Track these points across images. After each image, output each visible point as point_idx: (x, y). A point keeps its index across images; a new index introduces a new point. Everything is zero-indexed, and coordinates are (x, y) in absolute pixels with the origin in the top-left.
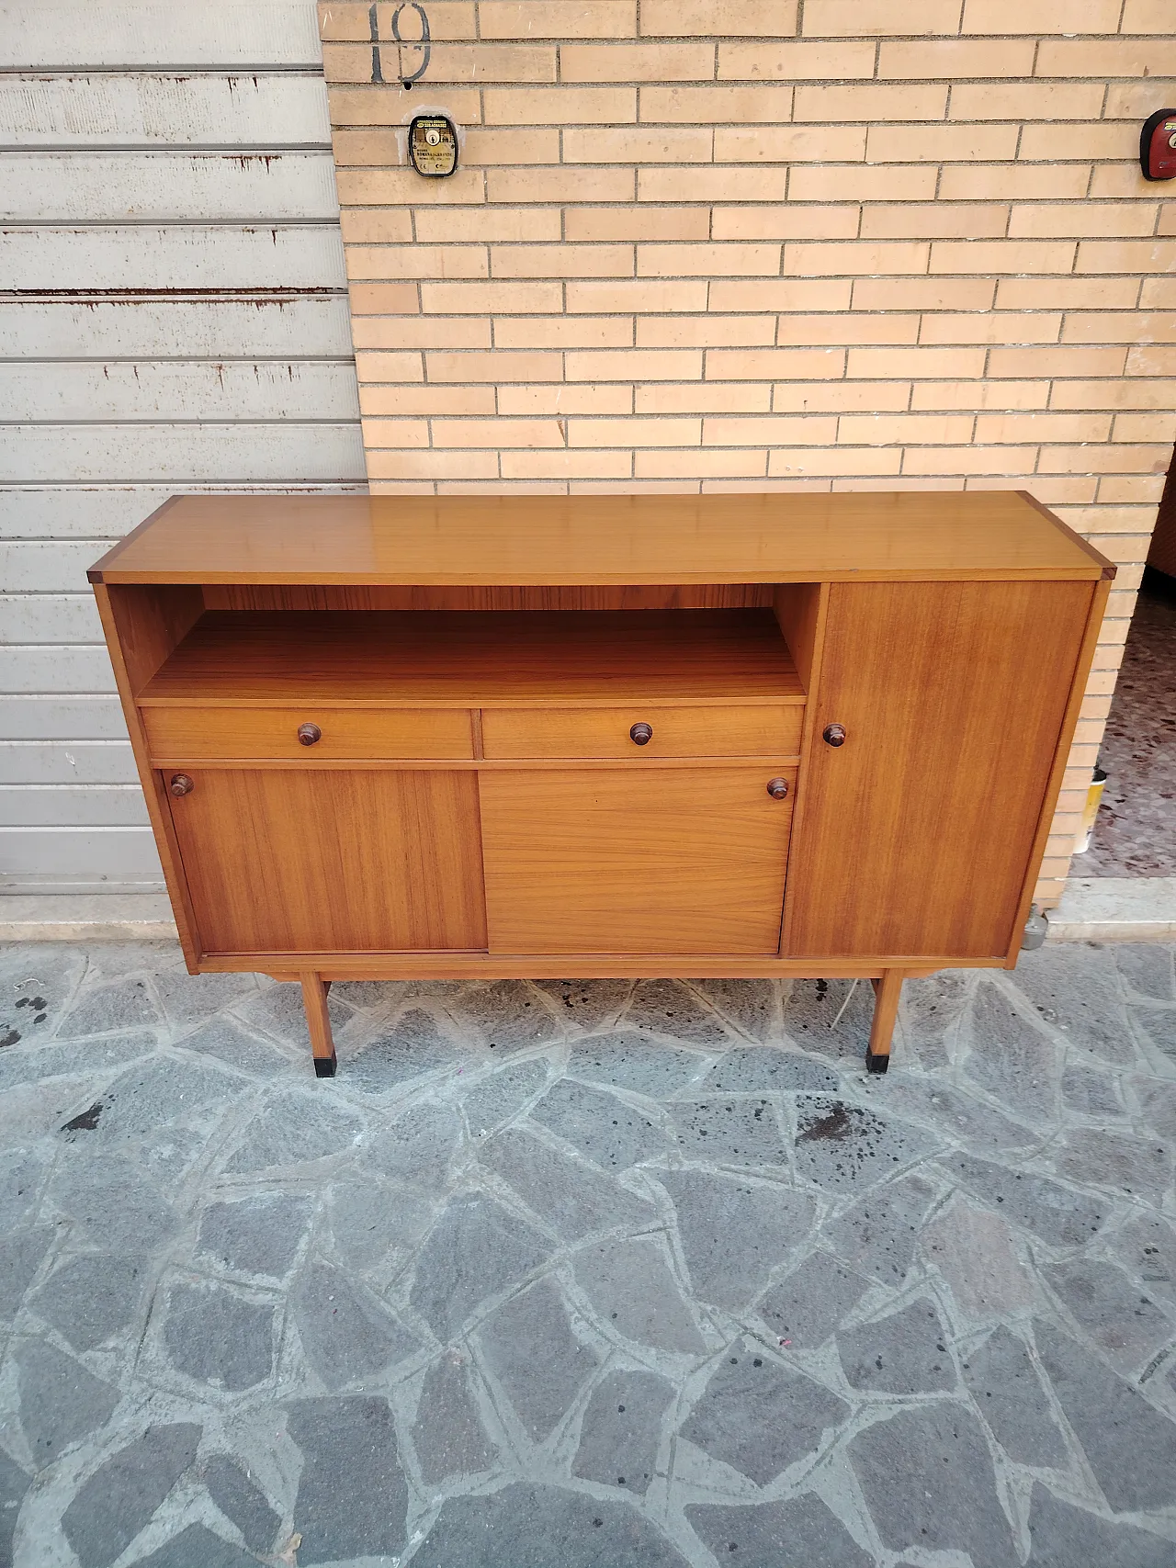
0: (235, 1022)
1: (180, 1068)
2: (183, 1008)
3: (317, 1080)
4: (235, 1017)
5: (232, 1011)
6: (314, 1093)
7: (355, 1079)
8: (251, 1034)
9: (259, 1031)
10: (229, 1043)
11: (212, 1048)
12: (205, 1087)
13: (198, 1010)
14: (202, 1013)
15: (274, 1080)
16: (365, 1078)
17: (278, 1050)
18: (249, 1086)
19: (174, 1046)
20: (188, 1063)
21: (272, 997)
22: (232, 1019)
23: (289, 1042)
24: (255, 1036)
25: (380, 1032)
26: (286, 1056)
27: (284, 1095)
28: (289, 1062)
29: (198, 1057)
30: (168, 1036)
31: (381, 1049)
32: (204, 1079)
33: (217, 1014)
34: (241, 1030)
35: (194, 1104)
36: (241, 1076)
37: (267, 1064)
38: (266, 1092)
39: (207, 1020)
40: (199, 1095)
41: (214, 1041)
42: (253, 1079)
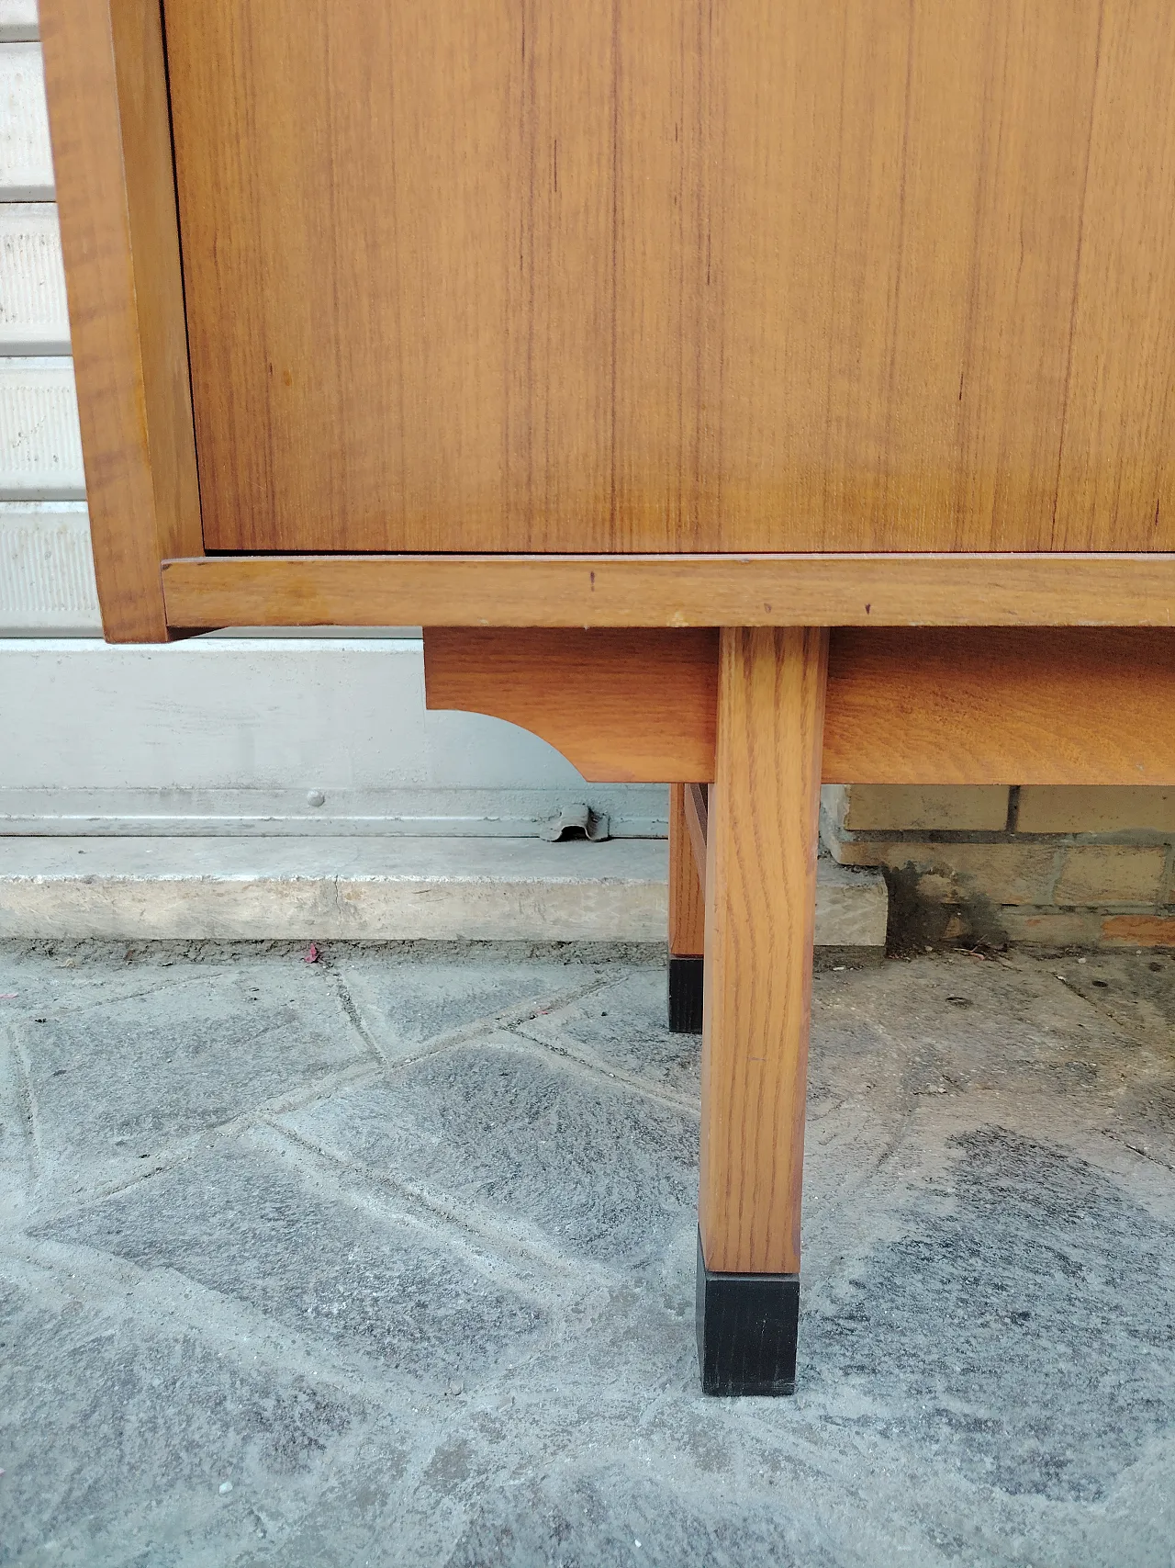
0: (293, 1155)
1: (29, 1328)
2: (101, 1109)
3: (706, 1407)
4: (294, 1138)
5: (289, 1122)
6: (717, 1482)
7: (907, 1407)
8: (356, 1198)
9: (388, 1186)
10: (264, 1228)
11: (191, 1245)
12: (129, 1429)
13: (157, 1116)
14: (170, 1126)
15: (484, 1400)
16: (956, 1406)
17: (479, 1263)
18: (357, 1432)
19: (30, 1234)
20: (76, 1306)
21: (426, 1082)
22: (280, 1143)
23: (519, 1229)
24: (370, 1205)
25: (900, 1198)
26: (519, 1286)
27: (553, 1488)
28: (539, 1317)
29: (125, 1279)
30: (19, 1197)
31: (945, 1268)
32: (130, 1382)
33: (229, 1129)
34: (318, 1183)
35: (50, 1528)
36: (316, 1373)
37: (435, 1321)
38: (451, 1465)
39: (184, 1148)
40: (90, 1474)
41: (203, 1218)
42: (372, 1390)
